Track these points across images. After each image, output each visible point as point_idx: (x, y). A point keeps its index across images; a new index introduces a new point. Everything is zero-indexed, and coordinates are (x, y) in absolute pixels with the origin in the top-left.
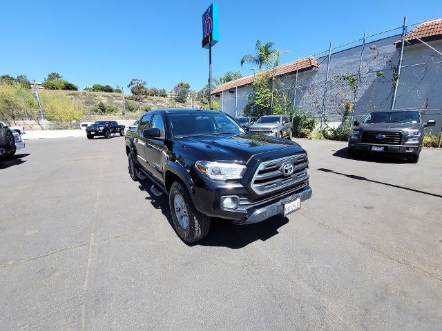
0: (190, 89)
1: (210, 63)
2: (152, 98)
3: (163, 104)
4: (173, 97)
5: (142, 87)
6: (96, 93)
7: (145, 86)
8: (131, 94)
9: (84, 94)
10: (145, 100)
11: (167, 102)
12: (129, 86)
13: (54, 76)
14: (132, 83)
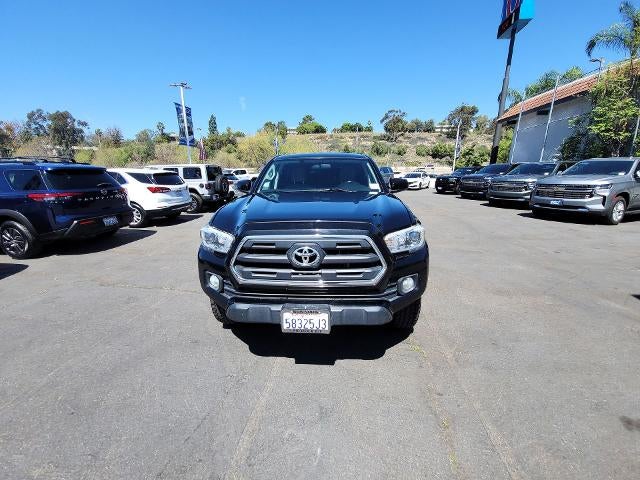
0: (477, 115)
1: (509, 63)
2: (411, 135)
3: (426, 144)
4: (444, 130)
5: (399, 121)
6: (343, 135)
7: (404, 119)
8: (383, 132)
9: (331, 136)
10: (400, 138)
11: (433, 139)
12: (382, 121)
13: (308, 119)
14: (387, 117)
